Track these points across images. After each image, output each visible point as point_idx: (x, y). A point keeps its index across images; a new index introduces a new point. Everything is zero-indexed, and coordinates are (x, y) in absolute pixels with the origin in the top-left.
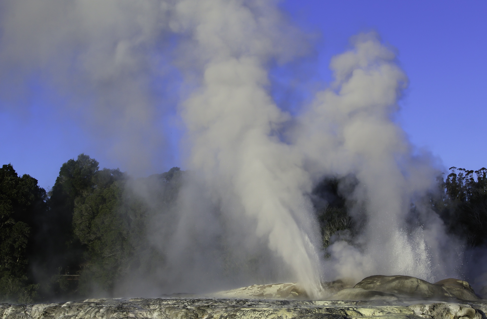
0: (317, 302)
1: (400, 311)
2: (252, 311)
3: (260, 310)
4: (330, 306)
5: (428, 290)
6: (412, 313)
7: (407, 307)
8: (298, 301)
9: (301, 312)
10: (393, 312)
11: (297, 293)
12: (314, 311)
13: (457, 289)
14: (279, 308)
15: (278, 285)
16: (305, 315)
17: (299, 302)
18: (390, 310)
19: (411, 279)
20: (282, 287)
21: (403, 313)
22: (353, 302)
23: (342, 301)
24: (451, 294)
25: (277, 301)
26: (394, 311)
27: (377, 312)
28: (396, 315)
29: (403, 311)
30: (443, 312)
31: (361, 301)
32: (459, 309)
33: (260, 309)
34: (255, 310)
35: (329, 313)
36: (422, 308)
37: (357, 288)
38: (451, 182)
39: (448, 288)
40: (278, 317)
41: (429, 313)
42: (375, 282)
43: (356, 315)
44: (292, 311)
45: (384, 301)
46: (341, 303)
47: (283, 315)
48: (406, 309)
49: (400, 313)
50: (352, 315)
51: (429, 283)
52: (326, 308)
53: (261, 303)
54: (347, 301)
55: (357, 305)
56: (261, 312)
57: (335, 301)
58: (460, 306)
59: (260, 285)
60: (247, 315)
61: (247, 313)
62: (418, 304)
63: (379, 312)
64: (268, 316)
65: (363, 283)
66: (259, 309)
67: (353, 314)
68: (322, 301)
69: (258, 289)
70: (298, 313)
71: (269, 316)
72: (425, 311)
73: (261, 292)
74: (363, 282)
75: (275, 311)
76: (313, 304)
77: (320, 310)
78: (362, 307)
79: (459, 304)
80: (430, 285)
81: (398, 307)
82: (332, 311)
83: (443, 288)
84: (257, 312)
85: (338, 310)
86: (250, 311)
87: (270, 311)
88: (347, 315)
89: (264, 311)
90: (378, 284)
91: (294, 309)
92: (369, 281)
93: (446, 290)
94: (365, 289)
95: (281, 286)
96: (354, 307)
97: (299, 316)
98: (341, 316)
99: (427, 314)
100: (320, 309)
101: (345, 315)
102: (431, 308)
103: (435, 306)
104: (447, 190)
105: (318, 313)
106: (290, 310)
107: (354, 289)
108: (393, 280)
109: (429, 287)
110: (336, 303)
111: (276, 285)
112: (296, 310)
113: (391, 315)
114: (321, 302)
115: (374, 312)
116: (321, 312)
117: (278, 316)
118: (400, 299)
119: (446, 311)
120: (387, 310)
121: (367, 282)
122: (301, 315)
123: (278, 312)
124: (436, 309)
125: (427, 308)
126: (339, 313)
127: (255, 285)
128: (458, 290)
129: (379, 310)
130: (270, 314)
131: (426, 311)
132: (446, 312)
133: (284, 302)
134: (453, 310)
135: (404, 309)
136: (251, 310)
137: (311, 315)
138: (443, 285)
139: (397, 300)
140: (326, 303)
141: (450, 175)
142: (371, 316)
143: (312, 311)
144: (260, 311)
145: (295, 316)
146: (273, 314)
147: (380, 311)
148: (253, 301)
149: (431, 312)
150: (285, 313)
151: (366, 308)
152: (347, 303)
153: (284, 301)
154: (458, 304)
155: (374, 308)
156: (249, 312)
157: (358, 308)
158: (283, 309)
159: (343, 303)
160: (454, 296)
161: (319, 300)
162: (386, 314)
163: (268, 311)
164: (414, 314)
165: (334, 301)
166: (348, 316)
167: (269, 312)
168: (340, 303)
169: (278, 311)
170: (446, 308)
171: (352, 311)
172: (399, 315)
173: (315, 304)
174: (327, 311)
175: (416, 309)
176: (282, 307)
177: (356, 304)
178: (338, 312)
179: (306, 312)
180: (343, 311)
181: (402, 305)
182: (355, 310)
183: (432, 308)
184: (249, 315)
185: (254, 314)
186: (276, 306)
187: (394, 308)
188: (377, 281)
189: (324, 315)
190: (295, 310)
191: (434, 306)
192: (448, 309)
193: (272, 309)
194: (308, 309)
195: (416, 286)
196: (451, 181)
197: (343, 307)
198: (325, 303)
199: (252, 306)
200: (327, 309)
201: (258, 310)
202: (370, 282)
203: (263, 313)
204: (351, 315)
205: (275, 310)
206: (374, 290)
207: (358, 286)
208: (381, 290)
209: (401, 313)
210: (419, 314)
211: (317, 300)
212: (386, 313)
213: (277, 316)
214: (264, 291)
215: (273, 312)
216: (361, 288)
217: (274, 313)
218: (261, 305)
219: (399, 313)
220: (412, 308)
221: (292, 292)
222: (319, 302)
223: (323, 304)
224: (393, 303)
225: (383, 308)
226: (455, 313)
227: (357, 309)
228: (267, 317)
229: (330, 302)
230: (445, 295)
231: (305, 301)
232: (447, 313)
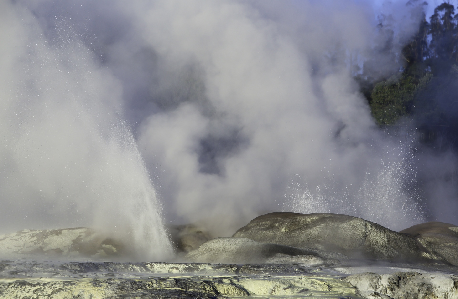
0: (155, 265)
1: (328, 286)
2: (18, 285)
3: (36, 283)
4: (183, 275)
5: (387, 244)
6: (353, 291)
7: (342, 279)
8: (116, 264)
9: (121, 287)
10: (314, 289)
11: (114, 247)
12: (149, 285)
13: (449, 244)
14: (76, 279)
15: (74, 231)
16: (129, 293)
17: (118, 266)
18: (308, 284)
19: (351, 222)
20: (83, 235)
21: (335, 292)
22: (231, 266)
23: (209, 264)
24: (435, 253)
25: (71, 264)
26: (315, 287)
27: (281, 289)
28: (320, 294)
29: (335, 287)
30: (419, 291)
31: (248, 265)
32: (452, 285)
33: (37, 280)
34: (24, 284)
35: (180, 289)
36: (374, 283)
37: (239, 237)
38: (442, 22)
39: (429, 241)
40: (73, 297)
41: (389, 293)
42: (276, 225)
43: (237, 294)
44: (102, 284)
45: (296, 265)
46: (206, 268)
47: (83, 292)
48: (341, 283)
49: (328, 292)
50: (228, 293)
51: (390, 231)
52: (174, 279)
53: (38, 269)
54: (219, 264)
55: (240, 272)
56: (38, 287)
57: (194, 263)
58: (454, 279)
59: (36, 231)
60: (7, 294)
61: (8, 290)
62: (364, 274)
63: (285, 289)
64: (51, 294)
65: (252, 227)
66: (32, 279)
67: (230, 292)
68: (167, 265)
69: (32, 239)
70: (116, 289)
71: (54, 295)
72: (380, 289)
73: (39, 245)
74: (253, 225)
75: (67, 285)
76: (147, 269)
77: (162, 283)
78: (249, 278)
79: (452, 275)
80: (392, 235)
81: (324, 278)
82: (186, 285)
83: (418, 242)
84: (30, 288)
85: (199, 282)
86: (13, 285)
87: (55, 284)
88: (217, 293)
89: (45, 284)
90: (283, 230)
91: (108, 279)
92: (263, 224)
93: (425, 246)
94: (256, 241)
95: (82, 232)
96: (231, 278)
97: (118, 296)
98: (206, 295)
99: (385, 295)
100: (162, 279)
101: (213, 294)
102: (392, 282)
103: (402, 278)
104: (433, 38)
105: (158, 289)
106: (100, 282)
107: (234, 240)
108: (314, 223)
109: (389, 239)
110: (195, 269)
111: (71, 231)
112: (112, 283)
113: (308, 294)
114: (164, 265)
115: (274, 288)
116: (163, 286)
117: (74, 294)
118: (328, 262)
119: (425, 289)
120: (301, 284)
121: (259, 225)
122: (122, 293)
123: (73, 286)
124: (402, 286)
125: (384, 282)
126: (201, 289)
127: (25, 230)
128: (450, 247)
129: (284, 283)
130: (56, 290)
131: (382, 289)
132: (425, 292)
133: (86, 267)
134: (439, 287)
135: (336, 283)
136: (16, 282)
137: (142, 293)
138: (419, 234)
139: (321, 265)
140: (175, 267)
141: (441, 8)
142: (267, 296)
143: (144, 284)
144: (34, 285)
145: (110, 296)
146: (63, 290)
147: (286, 287)
148: (20, 264)
149: (392, 291)
150: (89, 289)
151: (258, 279)
152: (219, 268)
153: (87, 263)
154: (449, 276)
155: (274, 281)
156: (11, 286)
157: (240, 279)
158: (84, 279)
159: (210, 268)
160: (441, 259)
161: (160, 263)
162: (299, 292)
163: (52, 285)
164: (358, 293)
165: (192, 264)
166: (219, 295)
167: (55, 287)
168: (203, 268)
169: (75, 284)
170: (424, 284)
171: (228, 286)
172: (325, 294)
173: (151, 269)
174: (176, 284)
175: (360, 284)
176: (81, 276)
177: (237, 271)
178: (200, 287)
179: (132, 286)
180: (209, 285)
181: (333, 275)
182: (235, 284)
183: (394, 283)
184: (11, 294)
185: (21, 292)
186: (70, 274)
187: (316, 281)
188: (281, 225)
189: (171, 293)
190: (109, 282)
191: (400, 279)
192: (430, 284)
193: (61, 281)
194: (137, 280)
195: (362, 236)
196: (442, 19)
197: (209, 277)
198: (173, 268)
199: (18, 275)
200: (177, 280)
201: (31, 283)
202: (266, 227)
203: (41, 288)
204: (225, 294)
205: (66, 282)
206: (274, 243)
207: (242, 235)
208: (289, 243)
209: (330, 292)
210: (367, 294)
211: (157, 263)
212: (299, 290)
213: (70, 296)
214: (44, 244)
215: (63, 286)
216: (249, 237)
217: (66, 289)
218: (36, 272)
219: (325, 290)
220: (353, 282)
221: (104, 246)
222: (161, 266)
223: (169, 271)
224: (314, 271)
225: (291, 280)
226: (444, 294)
227: (239, 281)
228: (49, 296)
229: (184, 266)
230: (423, 257)
231: (130, 263)
232: (426, 294)
